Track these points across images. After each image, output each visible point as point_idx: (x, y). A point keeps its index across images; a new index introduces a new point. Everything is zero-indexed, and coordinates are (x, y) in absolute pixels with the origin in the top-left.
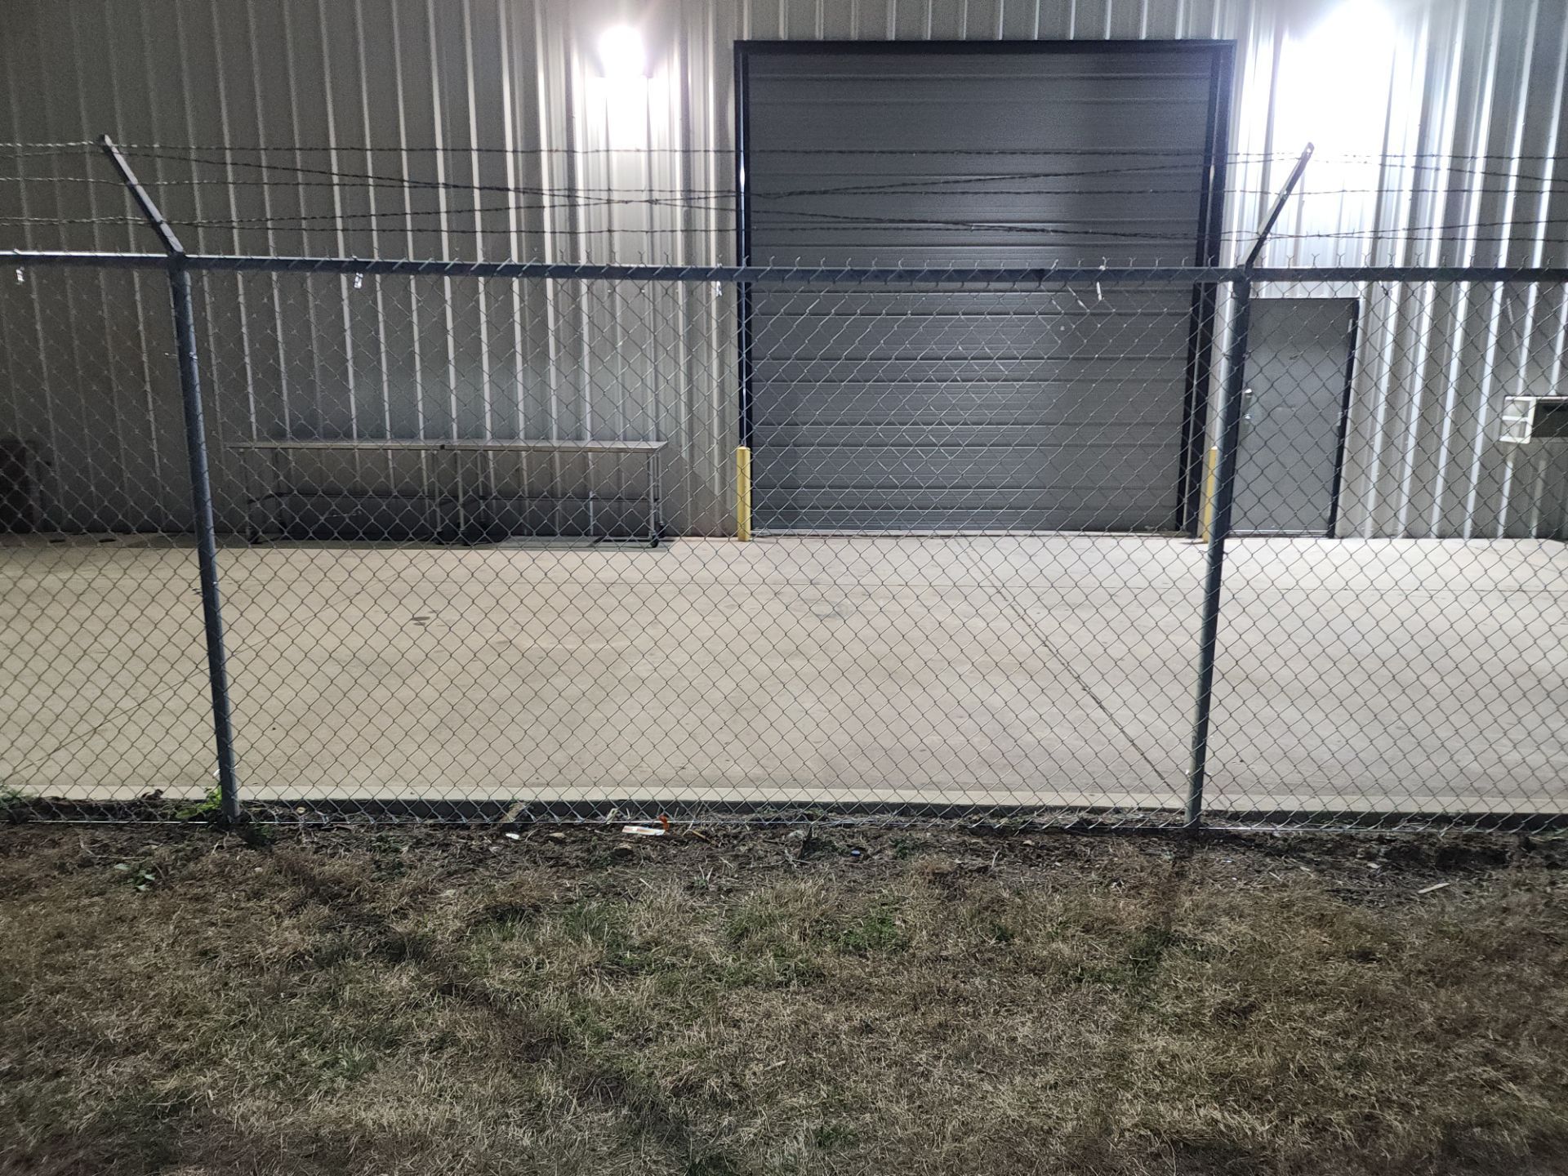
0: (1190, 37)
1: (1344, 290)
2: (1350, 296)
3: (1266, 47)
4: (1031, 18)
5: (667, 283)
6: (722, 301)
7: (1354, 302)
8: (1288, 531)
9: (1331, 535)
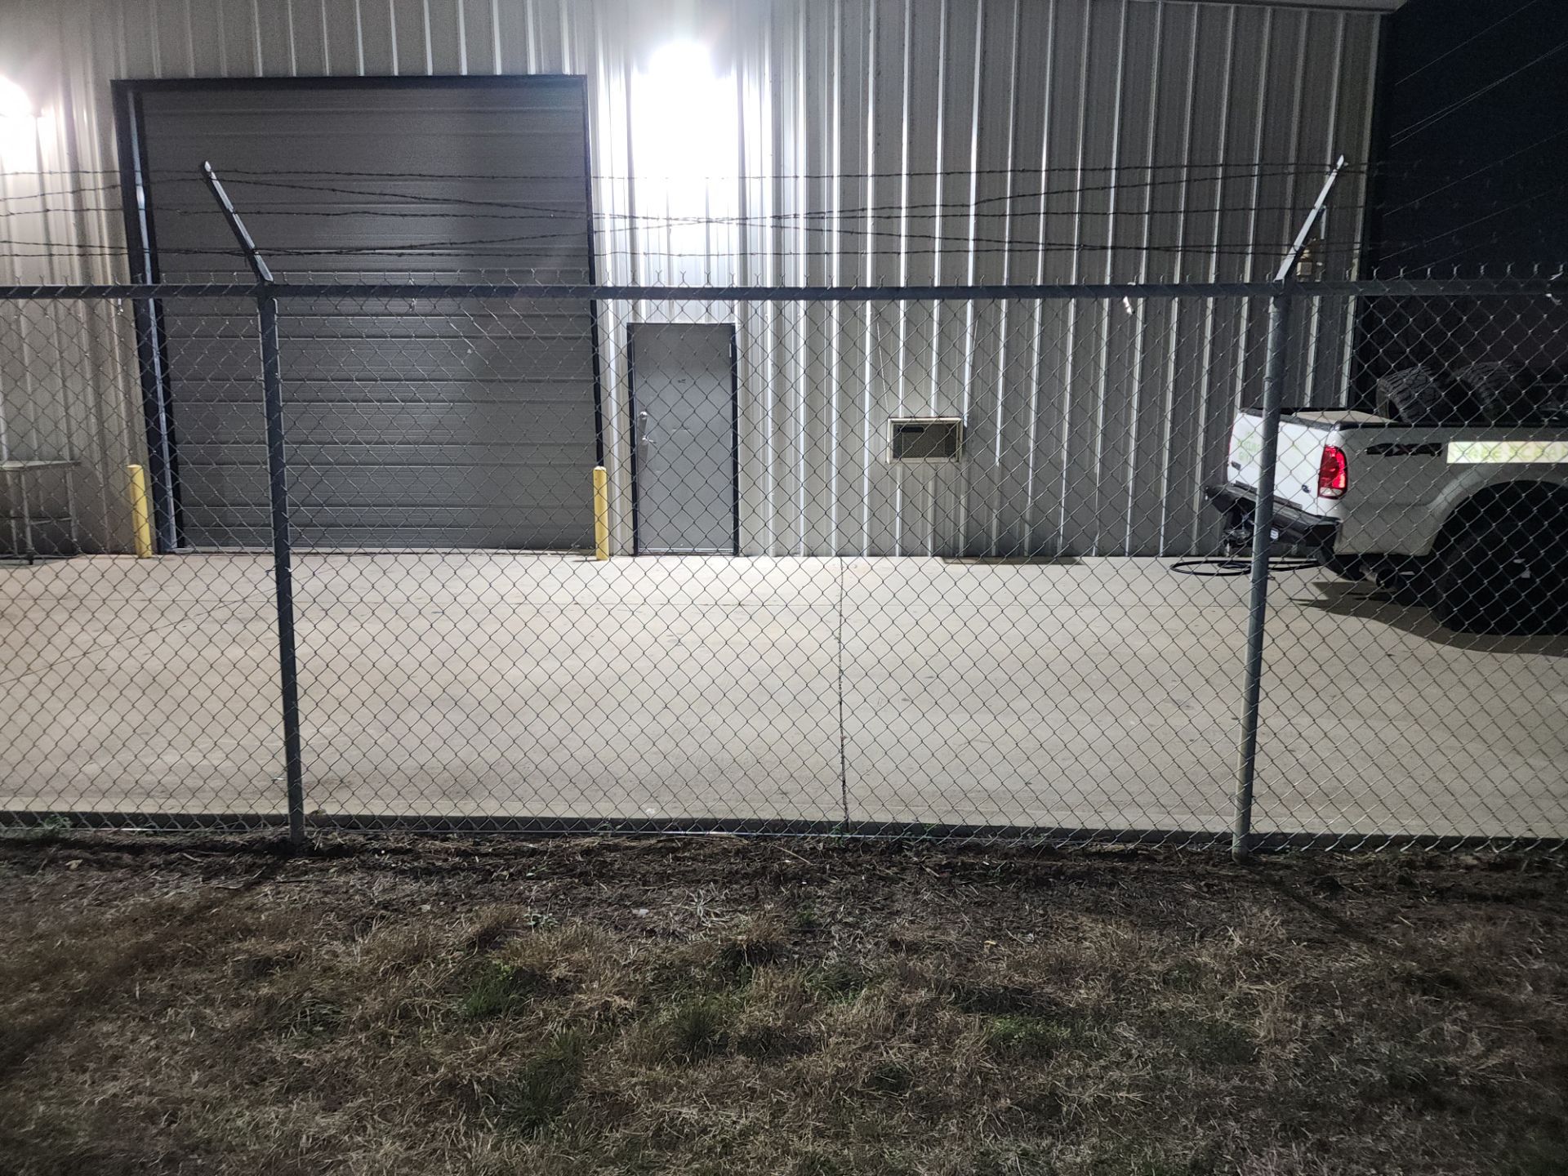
0: (543, 73)
1: (720, 312)
2: (727, 321)
3: (618, 82)
4: (389, 52)
5: (69, 302)
6: (122, 319)
7: (732, 327)
8: (675, 549)
9: (736, 553)
